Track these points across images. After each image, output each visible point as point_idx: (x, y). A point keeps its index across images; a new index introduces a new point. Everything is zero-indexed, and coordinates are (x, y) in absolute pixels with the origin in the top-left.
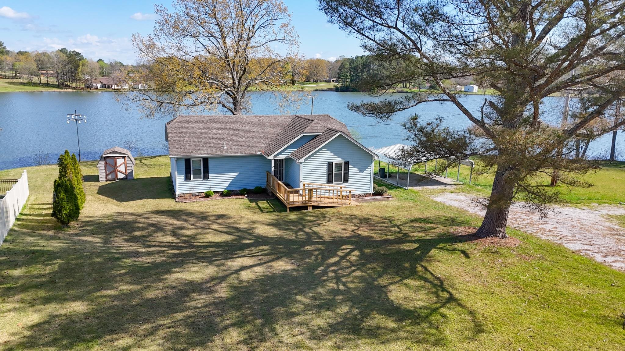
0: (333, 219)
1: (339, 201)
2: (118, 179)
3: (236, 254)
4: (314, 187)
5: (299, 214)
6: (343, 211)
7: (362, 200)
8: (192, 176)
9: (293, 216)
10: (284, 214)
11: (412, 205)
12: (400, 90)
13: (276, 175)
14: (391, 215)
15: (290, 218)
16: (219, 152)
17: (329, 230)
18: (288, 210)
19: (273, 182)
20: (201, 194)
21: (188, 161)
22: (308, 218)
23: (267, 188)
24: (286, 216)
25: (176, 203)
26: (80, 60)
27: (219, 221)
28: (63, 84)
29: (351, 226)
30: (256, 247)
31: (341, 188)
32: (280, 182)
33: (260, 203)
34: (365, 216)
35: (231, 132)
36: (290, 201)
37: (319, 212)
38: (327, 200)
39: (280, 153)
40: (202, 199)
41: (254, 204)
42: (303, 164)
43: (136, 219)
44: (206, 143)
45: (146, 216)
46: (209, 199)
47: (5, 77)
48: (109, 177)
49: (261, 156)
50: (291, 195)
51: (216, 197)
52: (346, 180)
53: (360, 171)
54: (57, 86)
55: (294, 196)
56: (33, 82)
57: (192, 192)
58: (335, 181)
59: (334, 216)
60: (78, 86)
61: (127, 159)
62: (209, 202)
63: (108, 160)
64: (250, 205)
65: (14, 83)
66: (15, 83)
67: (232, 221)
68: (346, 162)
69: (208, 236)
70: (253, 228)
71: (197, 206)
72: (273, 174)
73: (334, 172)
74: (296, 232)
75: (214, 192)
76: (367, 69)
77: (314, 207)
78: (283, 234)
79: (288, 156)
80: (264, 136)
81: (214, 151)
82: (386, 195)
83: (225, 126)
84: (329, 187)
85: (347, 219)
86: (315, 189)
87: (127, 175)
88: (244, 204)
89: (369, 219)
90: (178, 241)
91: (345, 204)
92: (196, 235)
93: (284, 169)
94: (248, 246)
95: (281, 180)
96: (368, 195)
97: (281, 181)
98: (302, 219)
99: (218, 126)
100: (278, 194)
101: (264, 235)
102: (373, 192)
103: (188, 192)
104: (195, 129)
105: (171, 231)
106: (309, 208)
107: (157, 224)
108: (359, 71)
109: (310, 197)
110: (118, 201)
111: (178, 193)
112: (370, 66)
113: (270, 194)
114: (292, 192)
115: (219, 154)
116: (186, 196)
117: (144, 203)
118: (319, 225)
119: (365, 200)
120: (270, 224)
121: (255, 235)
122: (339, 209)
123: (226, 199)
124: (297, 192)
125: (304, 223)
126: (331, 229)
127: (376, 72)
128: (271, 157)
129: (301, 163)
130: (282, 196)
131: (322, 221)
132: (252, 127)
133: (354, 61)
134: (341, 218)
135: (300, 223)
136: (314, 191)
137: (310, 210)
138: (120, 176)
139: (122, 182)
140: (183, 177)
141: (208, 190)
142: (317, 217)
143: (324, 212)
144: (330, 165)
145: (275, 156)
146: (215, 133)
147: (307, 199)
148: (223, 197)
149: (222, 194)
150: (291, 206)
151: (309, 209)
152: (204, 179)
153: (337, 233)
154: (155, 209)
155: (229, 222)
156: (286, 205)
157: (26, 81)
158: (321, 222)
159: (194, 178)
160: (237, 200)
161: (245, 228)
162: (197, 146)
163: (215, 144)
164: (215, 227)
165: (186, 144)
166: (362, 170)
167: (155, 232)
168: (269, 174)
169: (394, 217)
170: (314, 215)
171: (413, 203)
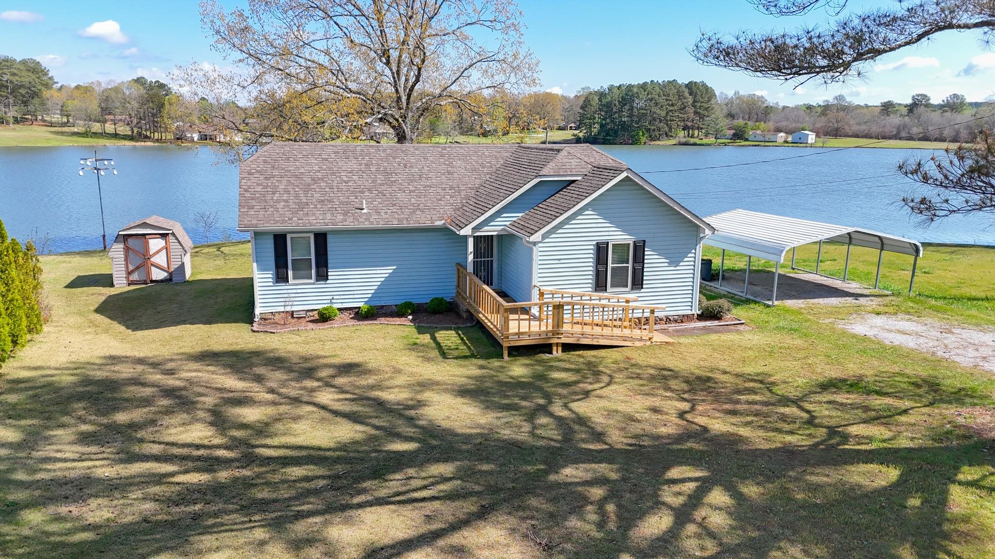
0: (619, 377)
1: (627, 332)
2: (152, 281)
3: (361, 492)
4: (565, 300)
5: (531, 365)
6: (639, 358)
7: (677, 331)
8: (290, 273)
9: (519, 369)
10: (496, 363)
11: (799, 342)
12: (684, 140)
13: (476, 272)
14: (760, 369)
15: (511, 373)
16: (351, 219)
17: (617, 411)
18: (506, 353)
19: (470, 288)
20: (311, 314)
21: (280, 240)
22: (556, 375)
23: (458, 302)
24: (502, 367)
25: (251, 334)
26: (167, 95)
27: (341, 381)
28: (140, 134)
29: (670, 398)
30: (421, 465)
31: (627, 301)
32: (485, 287)
33: (441, 335)
34: (697, 372)
35: (381, 178)
36: (511, 331)
37: (581, 360)
38: (598, 330)
39: (486, 222)
40: (311, 325)
41: (426, 338)
42: (540, 245)
43: (143, 372)
44: (323, 201)
45: (170, 366)
46: (326, 325)
47: (52, 125)
48: (135, 277)
49: (444, 231)
50: (511, 317)
51: (344, 321)
52: (638, 283)
53: (670, 264)
54: (131, 138)
55: (519, 320)
56: (93, 130)
57: (288, 309)
58: (612, 286)
59: (620, 370)
60: (164, 138)
61: (171, 239)
62: (325, 332)
63: (130, 241)
64: (418, 341)
65: (62, 133)
66: (65, 132)
67: (371, 380)
68: (639, 242)
69: (300, 427)
70: (420, 404)
71: (296, 343)
72: (470, 269)
73: (610, 265)
74: (531, 417)
75: (340, 310)
76: (627, 107)
77: (568, 348)
78: (495, 421)
79: (503, 230)
80: (451, 188)
81: (340, 217)
82: (729, 318)
83: (366, 165)
84: (600, 299)
85: (652, 378)
86: (568, 304)
87: (171, 274)
88: (404, 337)
89: (709, 379)
90: (217, 441)
91: (641, 340)
92: (267, 424)
93: (495, 258)
94: (400, 461)
95: (489, 283)
96: (688, 318)
97: (488, 285)
98: (542, 377)
99: (352, 164)
100: (481, 315)
101: (445, 424)
102: (699, 313)
103: (282, 309)
104: (302, 170)
105: (209, 410)
106: (555, 348)
107: (184, 388)
108: (614, 110)
109: (559, 322)
110: (128, 328)
111: (258, 311)
112: (633, 101)
113: (465, 315)
114: (514, 311)
115: (350, 224)
116: (277, 317)
117: (180, 334)
118: (587, 394)
119: (683, 331)
120: (463, 392)
121: (421, 423)
122: (627, 353)
123: (366, 327)
124: (525, 311)
125: (548, 387)
126: (620, 408)
127: (643, 111)
128: (466, 231)
129: (535, 244)
130: (491, 319)
131: (591, 383)
132: (426, 168)
133: (606, 94)
134: (638, 377)
135: (540, 389)
136: (565, 307)
137: (557, 353)
138: (158, 275)
139: (159, 287)
140: (270, 275)
141: (325, 306)
142: (578, 371)
143: (593, 360)
144: (601, 250)
145: (475, 229)
146: (345, 179)
147: (550, 328)
148: (359, 320)
149: (360, 315)
150: (513, 344)
151: (554, 352)
152: (317, 280)
153: (639, 421)
154: (198, 349)
155: (363, 383)
156: (501, 341)
157: (81, 130)
158: (590, 387)
159: (294, 278)
160: (390, 327)
161: (398, 404)
162: (301, 206)
163: (342, 203)
164: (326, 397)
165: (278, 201)
166: (675, 260)
167: (168, 412)
168: (461, 269)
169: (770, 376)
170: (568, 366)
171: (800, 337)
